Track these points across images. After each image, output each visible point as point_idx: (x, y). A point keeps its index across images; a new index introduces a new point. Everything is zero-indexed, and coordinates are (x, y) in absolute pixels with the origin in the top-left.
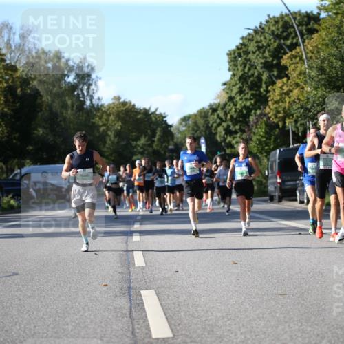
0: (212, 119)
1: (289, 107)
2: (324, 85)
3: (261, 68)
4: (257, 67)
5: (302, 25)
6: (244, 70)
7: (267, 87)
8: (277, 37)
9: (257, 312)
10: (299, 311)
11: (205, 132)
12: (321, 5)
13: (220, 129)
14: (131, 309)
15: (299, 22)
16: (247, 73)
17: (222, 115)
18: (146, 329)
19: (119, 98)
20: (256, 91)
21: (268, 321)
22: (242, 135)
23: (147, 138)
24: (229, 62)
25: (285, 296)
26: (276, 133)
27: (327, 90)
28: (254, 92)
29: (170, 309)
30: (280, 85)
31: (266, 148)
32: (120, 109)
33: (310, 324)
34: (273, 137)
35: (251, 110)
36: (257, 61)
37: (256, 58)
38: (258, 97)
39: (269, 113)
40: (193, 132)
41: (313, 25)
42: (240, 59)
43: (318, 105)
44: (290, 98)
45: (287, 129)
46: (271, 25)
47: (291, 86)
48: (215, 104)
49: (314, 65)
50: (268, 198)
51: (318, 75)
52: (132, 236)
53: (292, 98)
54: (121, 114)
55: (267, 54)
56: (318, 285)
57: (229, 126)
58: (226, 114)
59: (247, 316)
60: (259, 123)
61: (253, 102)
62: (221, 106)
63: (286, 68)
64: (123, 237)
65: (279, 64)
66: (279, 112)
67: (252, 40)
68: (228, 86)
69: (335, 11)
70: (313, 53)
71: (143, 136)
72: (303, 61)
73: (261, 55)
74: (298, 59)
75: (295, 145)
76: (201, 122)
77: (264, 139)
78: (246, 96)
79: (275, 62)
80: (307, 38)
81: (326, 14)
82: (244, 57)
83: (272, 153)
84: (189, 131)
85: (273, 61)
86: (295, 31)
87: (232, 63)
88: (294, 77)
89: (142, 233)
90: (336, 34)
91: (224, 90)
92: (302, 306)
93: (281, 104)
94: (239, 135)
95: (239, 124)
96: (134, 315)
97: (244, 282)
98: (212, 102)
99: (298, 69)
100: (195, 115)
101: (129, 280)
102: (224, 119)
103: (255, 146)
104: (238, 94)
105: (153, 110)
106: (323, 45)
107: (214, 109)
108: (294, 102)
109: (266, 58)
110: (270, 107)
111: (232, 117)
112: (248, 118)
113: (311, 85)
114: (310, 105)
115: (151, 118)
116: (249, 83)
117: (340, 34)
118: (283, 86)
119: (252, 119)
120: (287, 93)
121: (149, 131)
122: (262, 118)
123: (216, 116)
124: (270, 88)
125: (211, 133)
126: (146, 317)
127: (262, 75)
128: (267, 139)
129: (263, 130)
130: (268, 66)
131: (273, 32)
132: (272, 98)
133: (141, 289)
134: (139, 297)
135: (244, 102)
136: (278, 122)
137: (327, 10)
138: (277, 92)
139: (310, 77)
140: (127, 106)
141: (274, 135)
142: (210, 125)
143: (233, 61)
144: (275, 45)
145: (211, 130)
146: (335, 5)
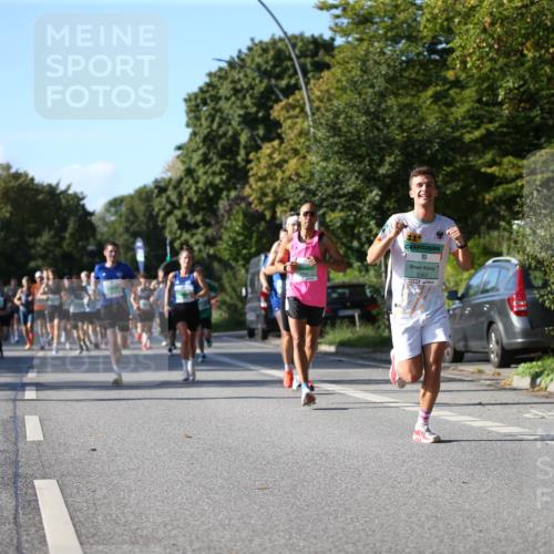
0: (158, 203)
1: (282, 187)
2: (338, 152)
3: (239, 124)
4: (233, 123)
5: (306, 56)
6: (210, 126)
7: (247, 154)
8: (266, 74)
9: (221, 516)
10: (288, 514)
11: (147, 224)
12: (336, 24)
13: (171, 220)
14: (16, 510)
15: (301, 52)
16: (217, 131)
17: (174, 197)
18: (40, 543)
19: (8, 167)
20: (230, 159)
21: (238, 530)
22: (205, 230)
23: (52, 233)
24: (188, 113)
25: (266, 491)
26: (261, 228)
27: (343, 162)
28: (227, 162)
29: (79, 510)
30: (268, 151)
31: (244, 251)
32: (9, 185)
33: (304, 536)
34: (255, 235)
35: (221, 190)
36: (231, 112)
37: (231, 108)
38: (232, 171)
39: (250, 196)
40: (128, 225)
41: (322, 57)
42: (205, 108)
43: (328, 185)
44: (283, 172)
45: (278, 222)
46: (256, 54)
47: (286, 153)
48: (163, 179)
49: (323, 121)
50: (245, 332)
51: (329, 137)
52: (24, 390)
53: (287, 174)
54: (10, 193)
55: (248, 101)
56: (319, 474)
57: (184, 216)
58: (180, 196)
59: (203, 522)
60: (234, 212)
61: (224, 177)
62: (173, 183)
63: (278, 124)
64: (9, 392)
65: (267, 117)
66: (265, 195)
67: (226, 78)
68: (185, 152)
69: (357, 36)
70: (321, 101)
71: (47, 230)
72: (306, 113)
73: (238, 103)
74: (297, 110)
76: (140, 208)
77: (241, 238)
78: (214, 168)
79: (260, 115)
80: (313, 76)
81: (344, 39)
82: (212, 105)
83: (254, 260)
84: (121, 223)
85: (257, 112)
86: (293, 66)
87: (192, 115)
88: (291, 139)
89: (39, 386)
90: (359, 73)
91: (178, 157)
92: (292, 507)
93: (269, 181)
94: (200, 230)
95: (201, 213)
96: (22, 521)
97: (202, 467)
98: (159, 177)
99: (298, 126)
100: (131, 197)
101: (16, 463)
102: (177, 204)
103: (225, 249)
104: (201, 165)
105: (62, 187)
106: (337, 89)
107: (161, 188)
108: (290, 179)
109: (246, 107)
110: (251, 187)
111: (190, 200)
112: (217, 203)
113: (317, 152)
114: (314, 185)
115: (60, 200)
116: (219, 147)
117: (365, 72)
118: (273, 153)
119: (223, 204)
120: (279, 165)
121: (56, 221)
122: (238, 205)
123: (164, 200)
124: (252, 156)
125: (156, 226)
126: (41, 523)
127: (240, 135)
128: (246, 237)
129: (240, 224)
130: (249, 121)
131: (259, 67)
132: (254, 171)
133: (36, 478)
134: (30, 491)
135: (211, 178)
136: (264, 210)
137: (345, 33)
138: (264, 163)
139: (316, 140)
140: (21, 180)
141: (258, 231)
142: (154, 213)
143: (194, 111)
144: (262, 87)
145: (156, 221)
146: (357, 24)
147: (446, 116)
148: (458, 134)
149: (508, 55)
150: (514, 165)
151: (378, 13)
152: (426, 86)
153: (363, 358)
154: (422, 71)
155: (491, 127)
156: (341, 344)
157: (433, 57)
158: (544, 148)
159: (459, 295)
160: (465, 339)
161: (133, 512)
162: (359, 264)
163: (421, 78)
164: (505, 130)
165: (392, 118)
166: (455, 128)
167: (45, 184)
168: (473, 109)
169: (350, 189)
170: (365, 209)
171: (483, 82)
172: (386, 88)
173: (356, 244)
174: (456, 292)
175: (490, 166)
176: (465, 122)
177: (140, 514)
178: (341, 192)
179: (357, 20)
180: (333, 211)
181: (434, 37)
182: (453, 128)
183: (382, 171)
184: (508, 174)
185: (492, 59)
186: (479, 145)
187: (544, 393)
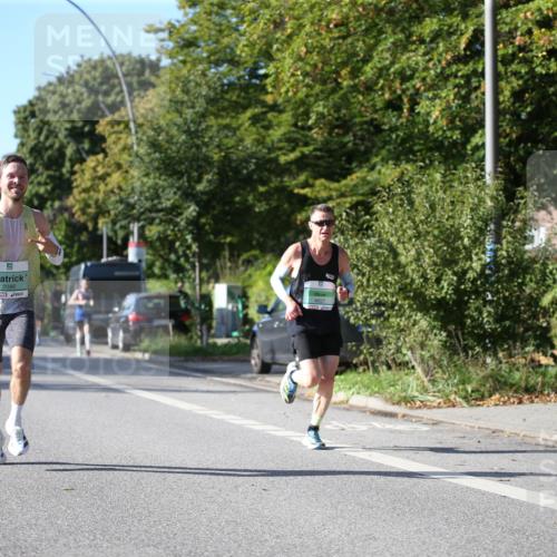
1: (104, 199)
2: (158, 169)
3: (66, 137)
4: (60, 135)
6: (38, 138)
7: (72, 166)
9: (29, 516)
12: (162, 47)
16: (44, 143)
20: (55, 171)
21: (44, 530)
24: (16, 124)
25: (74, 492)
26: (83, 239)
27: (163, 177)
28: (51, 173)
30: (93, 164)
33: (107, 537)
34: (76, 246)
35: (46, 200)
36: (59, 125)
37: (58, 121)
38: (57, 182)
39: (73, 207)
42: (33, 120)
43: (147, 200)
44: (106, 185)
45: (99, 232)
47: (109, 167)
49: (145, 138)
50: (63, 337)
51: (149, 154)
53: (110, 187)
60: (58, 221)
61: (49, 188)
63: (103, 139)
65: (92, 132)
66: (89, 206)
69: (181, 58)
72: (130, 130)
74: (122, 126)
75: (110, 259)
78: (39, 179)
79: (86, 129)
81: (169, 61)
83: (74, 269)
85: (84, 127)
87: (20, 126)
88: (115, 154)
92: (98, 509)
93: (92, 193)
99: (122, 142)
106: (161, 107)
108: (112, 191)
109: (73, 122)
110: (74, 198)
113: (139, 168)
114: (136, 198)
116: (45, 158)
117: (186, 93)
118: (97, 166)
120: (103, 178)
122: (62, 215)
124: (77, 167)
127: (66, 147)
128: (68, 246)
129: (63, 233)
130: (75, 134)
132: (78, 182)
135: (36, 188)
136: (87, 220)
137: (170, 55)
138: (88, 175)
139: (137, 156)
141: (79, 240)
143: (23, 123)
146: (182, 47)
147: (264, 137)
148: (273, 155)
149: (324, 82)
150: (326, 188)
151: (202, 36)
152: (245, 108)
153: (174, 366)
154: (243, 94)
155: (306, 150)
156: (156, 352)
157: (254, 81)
158: (355, 172)
159: (269, 309)
160: (273, 351)
162: (175, 276)
163: (241, 100)
164: (318, 153)
165: (211, 138)
166: (270, 150)
168: (289, 132)
169: (169, 204)
170: (183, 223)
171: (299, 107)
172: (206, 109)
173: (173, 257)
174: (266, 307)
175: (303, 188)
176: (281, 145)
178: (160, 207)
179: (182, 43)
180: (151, 223)
181: (255, 63)
182: (269, 149)
183: (200, 187)
184: (319, 196)
185: (308, 86)
186: (293, 167)
187: (345, 406)
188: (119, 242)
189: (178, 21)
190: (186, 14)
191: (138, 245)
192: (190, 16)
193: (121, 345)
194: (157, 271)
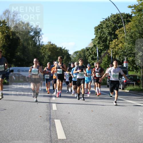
0: (87, 53)
1: (117, 51)
2: (132, 43)
3: (107, 35)
4: (106, 34)
5: (125, 19)
6: (100, 35)
7: (109, 42)
8: (114, 22)
9: (100, 131)
10: (117, 132)
11: (84, 58)
12: (133, 11)
13: (90, 57)
14: (50, 127)
15: (124, 17)
16: (102, 36)
17: (91, 52)
18: (56, 135)
19: (50, 42)
20: (105, 43)
21: (104, 135)
24: (95, 31)
25: (111, 126)
27: (133, 45)
28: (104, 44)
29: (66, 128)
30: (114, 42)
31: (107, 66)
32: (50, 47)
33: (120, 137)
35: (103, 50)
37: (106, 30)
38: (105, 46)
39: (109, 52)
40: (79, 58)
41: (129, 19)
42: (99, 30)
43: (129, 51)
44: (118, 47)
46: (113, 17)
47: (119, 42)
48: (88, 47)
49: (128, 35)
50: (107, 86)
51: (130, 39)
52: (52, 97)
53: (119, 47)
54: (51, 49)
55: (110, 29)
56: (124, 122)
57: (93, 56)
58: (92, 52)
60: (105, 56)
61: (103, 47)
62: (91, 48)
63: (117, 35)
64: (49, 98)
66: (113, 52)
67: (105, 23)
68: (94, 41)
69: (138, 14)
70: (128, 30)
72: (124, 33)
73: (108, 29)
74: (122, 32)
76: (82, 54)
77: (107, 63)
78: (101, 45)
79: (113, 32)
80: (126, 24)
81: (134, 15)
82: (101, 29)
84: (77, 57)
85: (112, 32)
86: (122, 21)
87: (96, 32)
88: (120, 39)
90: (138, 23)
91: (92, 42)
92: (118, 130)
93: (114, 49)
96: (51, 129)
97: (96, 119)
98: (87, 47)
99: (122, 36)
100: (80, 51)
101: (50, 115)
103: (103, 65)
104: (98, 44)
105: (63, 48)
106: (132, 27)
107: (87, 49)
108: (120, 49)
109: (110, 30)
110: (110, 50)
111: (94, 53)
112: (101, 54)
113: (127, 43)
114: (126, 50)
115: (62, 51)
116: (102, 40)
117: (139, 23)
120: (117, 45)
122: (106, 54)
123: (88, 52)
124: (110, 43)
125: (86, 59)
126: (56, 130)
127: (108, 37)
128: (108, 62)
129: (107, 59)
130: (110, 34)
131: (113, 21)
132: (111, 46)
133: (55, 119)
134: (53, 122)
135: (100, 48)
137: (135, 13)
138: (113, 44)
139: (126, 39)
140: (53, 46)
142: (86, 56)
144: (113, 26)
145: (86, 58)
146: (138, 11)
153: (135, 94)
156: (130, 90)
161: (79, 129)
162: (136, 70)
167: (59, 47)
169: (135, 52)
173: (135, 65)
177: (80, 130)
178: (132, 53)
180: (130, 57)
188: (121, 62)
189: (137, 5)
190: (139, 3)
191: (126, 62)
192: (140, 3)
193: (122, 88)
194: (131, 69)
